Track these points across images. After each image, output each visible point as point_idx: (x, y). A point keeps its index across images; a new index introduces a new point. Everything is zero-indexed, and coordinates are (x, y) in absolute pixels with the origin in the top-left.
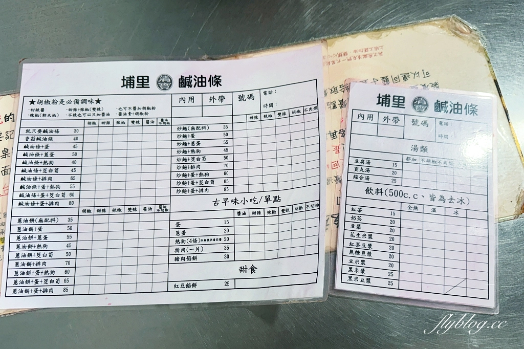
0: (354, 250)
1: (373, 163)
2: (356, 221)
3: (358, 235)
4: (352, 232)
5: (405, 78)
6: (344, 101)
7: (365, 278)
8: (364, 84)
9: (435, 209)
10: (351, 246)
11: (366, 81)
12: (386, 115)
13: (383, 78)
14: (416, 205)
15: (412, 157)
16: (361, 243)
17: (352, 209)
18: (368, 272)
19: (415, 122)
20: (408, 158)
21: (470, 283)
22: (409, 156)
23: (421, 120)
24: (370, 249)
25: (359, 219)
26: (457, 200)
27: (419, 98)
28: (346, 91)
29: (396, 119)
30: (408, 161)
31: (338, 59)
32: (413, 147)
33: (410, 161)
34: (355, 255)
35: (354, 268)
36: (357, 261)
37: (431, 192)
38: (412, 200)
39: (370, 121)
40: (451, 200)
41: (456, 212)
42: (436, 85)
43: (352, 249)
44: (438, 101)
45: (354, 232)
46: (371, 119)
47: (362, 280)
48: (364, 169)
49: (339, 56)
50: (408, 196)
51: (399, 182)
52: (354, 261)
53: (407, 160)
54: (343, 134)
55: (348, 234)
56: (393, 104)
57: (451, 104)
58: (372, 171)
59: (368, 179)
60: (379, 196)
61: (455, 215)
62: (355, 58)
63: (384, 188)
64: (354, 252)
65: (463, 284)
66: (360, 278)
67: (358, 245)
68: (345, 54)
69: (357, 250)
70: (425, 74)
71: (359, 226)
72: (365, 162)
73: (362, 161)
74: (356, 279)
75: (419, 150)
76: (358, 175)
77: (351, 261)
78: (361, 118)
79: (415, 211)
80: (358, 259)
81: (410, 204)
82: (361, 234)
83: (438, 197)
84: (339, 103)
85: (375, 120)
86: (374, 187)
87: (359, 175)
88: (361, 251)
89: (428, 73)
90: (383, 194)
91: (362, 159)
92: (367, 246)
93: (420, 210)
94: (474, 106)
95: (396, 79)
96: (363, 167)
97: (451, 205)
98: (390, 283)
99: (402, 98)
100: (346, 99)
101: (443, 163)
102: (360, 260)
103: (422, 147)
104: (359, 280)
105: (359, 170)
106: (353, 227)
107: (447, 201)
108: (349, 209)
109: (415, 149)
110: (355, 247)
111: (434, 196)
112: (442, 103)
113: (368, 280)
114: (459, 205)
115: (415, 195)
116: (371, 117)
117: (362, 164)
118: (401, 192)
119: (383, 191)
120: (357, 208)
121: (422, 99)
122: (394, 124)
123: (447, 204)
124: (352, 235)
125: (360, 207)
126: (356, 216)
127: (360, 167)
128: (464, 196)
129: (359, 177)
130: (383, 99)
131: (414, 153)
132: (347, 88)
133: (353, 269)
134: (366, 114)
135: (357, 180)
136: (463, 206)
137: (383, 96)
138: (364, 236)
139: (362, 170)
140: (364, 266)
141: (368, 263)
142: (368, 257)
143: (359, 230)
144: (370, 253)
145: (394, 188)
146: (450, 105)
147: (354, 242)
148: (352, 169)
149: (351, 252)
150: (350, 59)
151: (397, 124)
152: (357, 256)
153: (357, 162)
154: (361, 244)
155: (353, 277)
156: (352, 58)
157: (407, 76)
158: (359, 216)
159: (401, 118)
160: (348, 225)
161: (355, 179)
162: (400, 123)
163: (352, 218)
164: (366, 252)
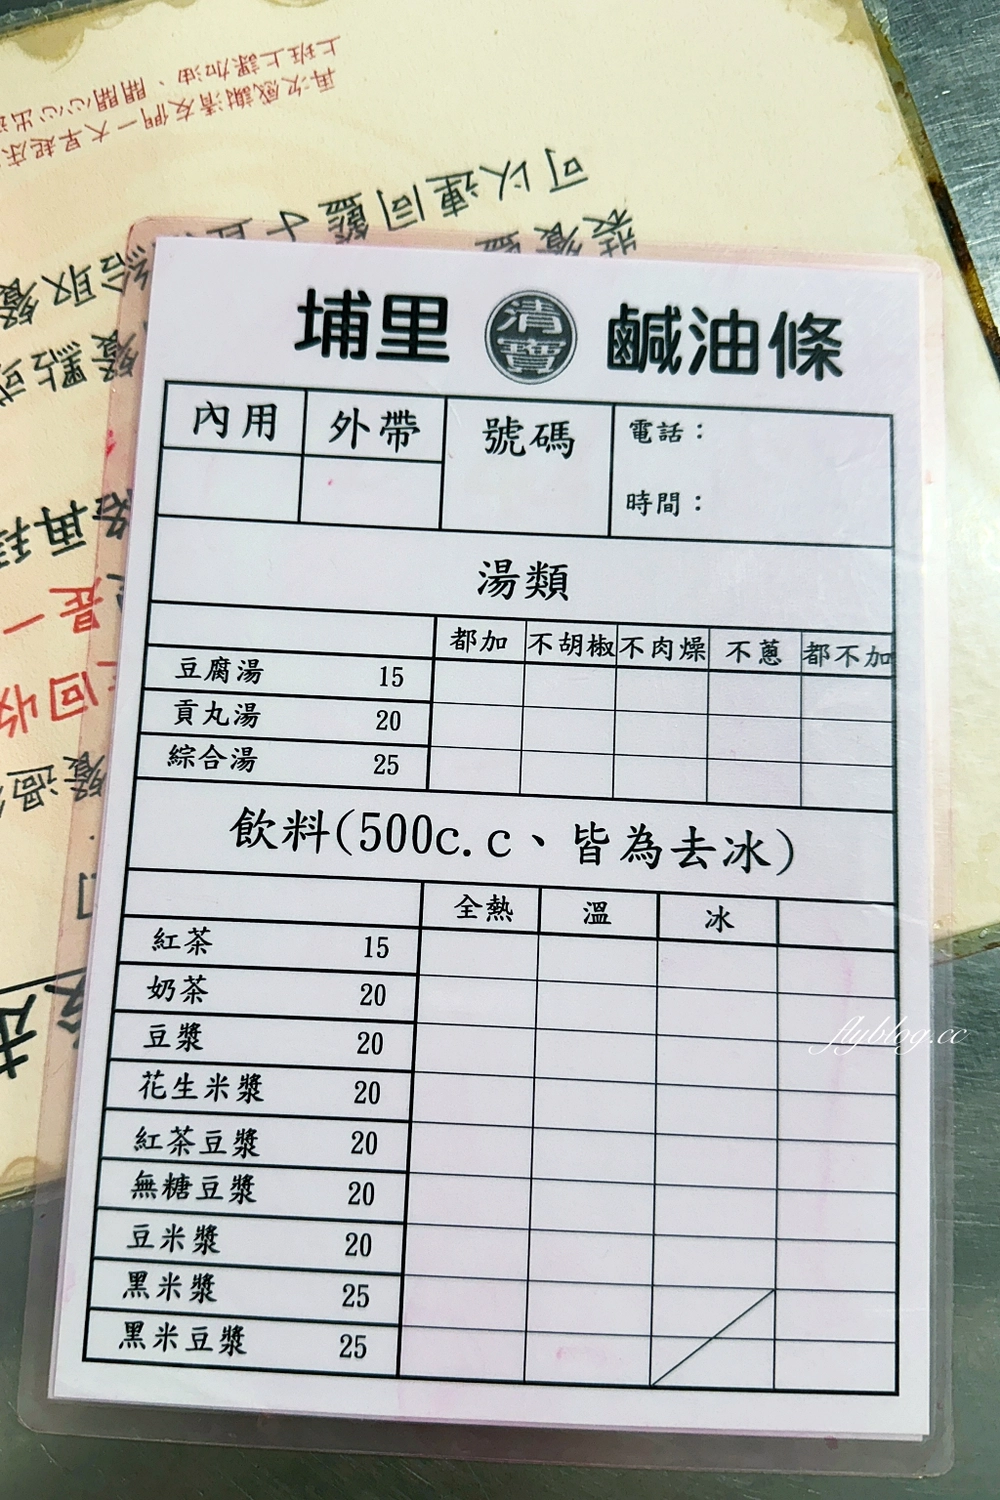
0: (160, 1175)
1: (276, 673)
2: (179, 1003)
3: (184, 1083)
4: (153, 1068)
5: (452, 201)
6: (122, 340)
7: (215, 1330)
8: (234, 242)
9: (600, 907)
10: (143, 1154)
11: (239, 230)
12: (346, 403)
13: (332, 207)
14: (500, 892)
15: (482, 628)
16: (200, 1128)
17: (158, 938)
18: (232, 1293)
19: (501, 437)
20: (460, 633)
21: (796, 1316)
22: (467, 625)
23: (531, 418)
24: (249, 1159)
25: (195, 992)
26: (725, 850)
27: (524, 300)
28: (134, 287)
29: (400, 427)
30: (461, 654)
31: (96, 118)
32: (492, 571)
33: (474, 652)
34: (161, 1202)
35: (155, 1277)
36: (173, 1236)
37: (585, 813)
38: (482, 867)
39: (263, 444)
40: (692, 850)
41: (720, 917)
42: (618, 224)
43: (148, 1168)
44: (625, 309)
45: (162, 1067)
46: (266, 428)
47: (200, 1342)
48: (230, 707)
49: (101, 106)
50: (462, 842)
51: (411, 767)
52: (156, 1237)
53: (459, 644)
54: (118, 517)
55: (127, 1084)
56: (385, 342)
57: (695, 319)
58: (273, 717)
59: (246, 761)
60: (305, 857)
61: (712, 934)
62: (184, 109)
63: (333, 806)
64: (159, 1185)
65: (759, 1323)
66: (185, 1328)
67: (181, 1141)
68: (135, 91)
69: (177, 1171)
70: (560, 170)
71: (190, 1035)
72: (233, 671)
73: (219, 669)
74: (166, 1335)
75: (521, 585)
76: (191, 742)
77: (141, 1237)
78: (210, 428)
79: (494, 924)
80: (179, 1220)
81: (467, 890)
82: (201, 1078)
83: (620, 842)
84: (99, 353)
85: (287, 436)
86: (279, 806)
87: (202, 745)
88: (196, 1176)
89: (573, 165)
90: (329, 841)
91: (216, 655)
92: (228, 1144)
93: (524, 918)
94: (821, 328)
95: (404, 206)
96: (221, 701)
97: (693, 878)
98: (354, 1347)
99: (434, 308)
100: (137, 329)
101: (648, 649)
102: (190, 1226)
103: (538, 571)
104: (184, 1339)
105: (199, 715)
106: (158, 1038)
107: (670, 861)
108: (139, 940)
109: (501, 580)
110: (164, 1154)
111: (599, 836)
112: (648, 317)
113: (233, 1339)
114: (733, 879)
115: (499, 839)
116: (262, 417)
117: (218, 684)
118: (423, 824)
119: (330, 824)
120: (182, 931)
121: (539, 305)
122: (390, 452)
123: (669, 875)
124: (150, 1087)
125: (199, 925)
126: (179, 976)
127: (203, 703)
128: (764, 826)
129: (197, 754)
130: (328, 315)
131: (496, 605)
132: (135, 269)
133: (152, 1284)
134: (237, 403)
135: (190, 773)
136: (761, 880)
137: (328, 301)
138: (217, 1086)
139: (214, 713)
140: (209, 1257)
141: (233, 1239)
142: (235, 1208)
143: (193, 1055)
144: (243, 1186)
145: (386, 805)
146: (694, 328)
147: (163, 1127)
148: (161, 712)
149: (144, 1185)
150: (160, 119)
151: (403, 452)
152: (174, 1203)
153: (189, 669)
154: (198, 1137)
155: (151, 1327)
156: (171, 110)
157: (462, 187)
158: (195, 973)
159: (426, 414)
160: (133, 1035)
161: (177, 771)
162: (423, 444)
163: (157, 989)
164: (226, 1178)
